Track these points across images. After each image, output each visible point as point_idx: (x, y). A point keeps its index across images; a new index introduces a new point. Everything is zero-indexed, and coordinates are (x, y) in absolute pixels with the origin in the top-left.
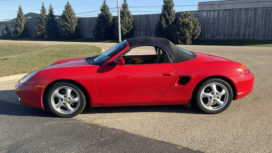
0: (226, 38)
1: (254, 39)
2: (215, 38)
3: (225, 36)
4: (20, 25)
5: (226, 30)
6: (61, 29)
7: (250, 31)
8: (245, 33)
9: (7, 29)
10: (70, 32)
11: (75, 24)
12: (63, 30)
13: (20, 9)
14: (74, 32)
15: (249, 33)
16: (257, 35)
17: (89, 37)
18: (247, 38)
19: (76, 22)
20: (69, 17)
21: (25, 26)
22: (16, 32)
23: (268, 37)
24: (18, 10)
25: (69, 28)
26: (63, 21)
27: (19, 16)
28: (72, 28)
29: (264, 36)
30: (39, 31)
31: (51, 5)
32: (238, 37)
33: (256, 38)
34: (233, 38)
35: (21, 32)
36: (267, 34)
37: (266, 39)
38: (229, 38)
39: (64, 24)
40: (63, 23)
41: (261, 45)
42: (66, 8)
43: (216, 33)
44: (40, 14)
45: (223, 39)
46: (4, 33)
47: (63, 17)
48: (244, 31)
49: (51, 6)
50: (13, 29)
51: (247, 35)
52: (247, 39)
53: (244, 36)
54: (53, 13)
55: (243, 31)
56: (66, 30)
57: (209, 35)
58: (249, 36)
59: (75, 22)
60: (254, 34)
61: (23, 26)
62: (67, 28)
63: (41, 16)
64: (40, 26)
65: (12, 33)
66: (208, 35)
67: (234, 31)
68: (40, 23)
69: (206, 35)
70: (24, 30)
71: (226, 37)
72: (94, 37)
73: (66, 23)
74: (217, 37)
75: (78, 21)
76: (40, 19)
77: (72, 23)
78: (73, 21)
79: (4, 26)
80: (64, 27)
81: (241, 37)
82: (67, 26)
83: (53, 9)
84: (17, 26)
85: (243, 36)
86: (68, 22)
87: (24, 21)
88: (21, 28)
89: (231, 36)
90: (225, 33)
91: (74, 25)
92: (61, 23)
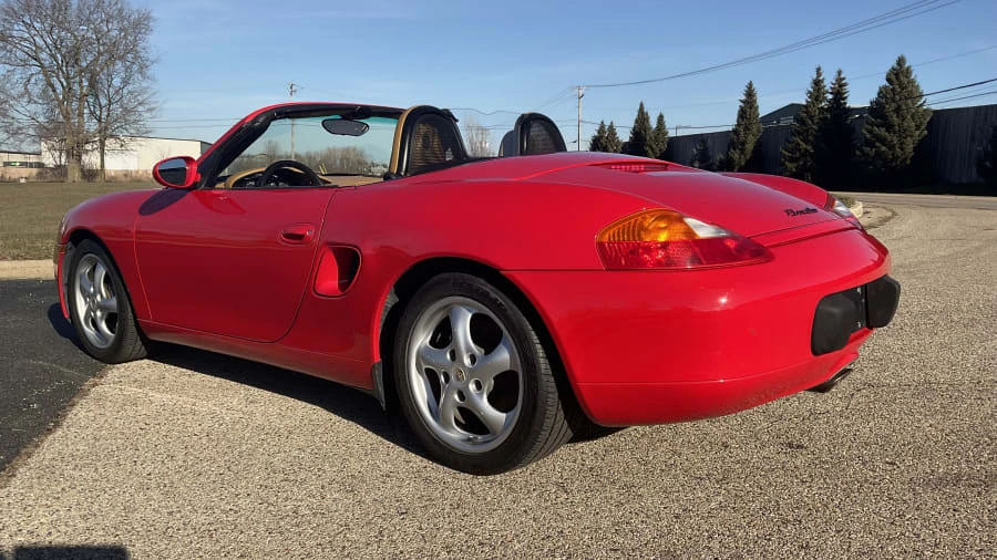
4: (743, 144)
6: (862, 151)
10: (891, 162)
11: (918, 132)
12: (867, 154)
13: (750, 93)
14: (909, 162)
17: (965, 181)
19: (923, 127)
20: (898, 110)
21: (759, 145)
24: (744, 98)
25: (892, 147)
26: (872, 124)
27: (742, 114)
28: (902, 149)
30: (792, 160)
31: (839, 73)
35: (743, 164)
39: (875, 136)
40: (870, 132)
42: (888, 80)
44: (804, 103)
46: (694, 165)
47: (877, 109)
49: (842, 76)
50: (720, 156)
54: (845, 99)
56: (879, 154)
59: (918, 127)
61: (750, 147)
62: (884, 148)
63: (807, 112)
64: (798, 144)
68: (799, 133)
70: (751, 157)
72: (982, 180)
73: (883, 129)
75: (930, 122)
76: (802, 122)
77: (905, 131)
78: (909, 123)
79: (696, 147)
80: (872, 145)
82: (883, 141)
83: (845, 85)
84: (731, 145)
86: (889, 127)
87: (755, 131)
88: (742, 151)
91: (911, 136)
92: (864, 132)
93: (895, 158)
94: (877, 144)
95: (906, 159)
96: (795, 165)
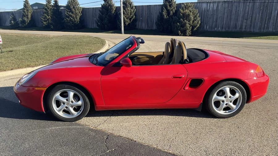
0: (224, 30)
1: (250, 31)
2: (213, 30)
3: (223, 28)
4: (27, 15)
5: (224, 22)
6: (66, 19)
7: (247, 23)
8: (242, 25)
9: (14, 19)
10: (74, 22)
11: (80, 14)
12: (68, 20)
15: (246, 26)
16: (254, 28)
17: (93, 28)
18: (243, 30)
19: (80, 12)
20: (74, 7)
21: (32, 16)
22: (23, 22)
23: (264, 29)
25: (74, 18)
26: (67, 11)
27: (25, 6)
28: (76, 19)
29: (260, 28)
30: (45, 21)
32: (235, 28)
33: (252, 30)
34: (230, 30)
35: (28, 22)
36: (263, 26)
37: (262, 31)
38: (227, 29)
39: (69, 15)
41: (256, 37)
43: (215, 25)
44: (46, 4)
45: (220, 30)
46: (12, 22)
47: (68, 7)
48: (242, 23)
50: (20, 19)
51: (244, 27)
52: (244, 31)
53: (241, 28)
54: (58, 3)
55: (240, 23)
56: (71, 20)
57: (208, 27)
58: (245, 28)
60: (251, 26)
61: (30, 16)
62: (72, 18)
63: (47, 7)
64: (46, 16)
65: (19, 23)
66: (207, 26)
67: (232, 23)
68: (46, 13)
69: (205, 27)
70: (31, 20)
71: (224, 29)
72: (98, 27)
73: (71, 13)
74: (216, 29)
75: (82, 11)
76: (46, 9)
77: (76, 14)
78: (77, 11)
79: (11, 16)
80: (69, 17)
81: (238, 29)
82: (71, 16)
84: (24, 16)
85: (240, 28)
86: (72, 13)
87: (30, 12)
88: (28, 18)
89: (229, 28)
90: (223, 24)
91: (78, 15)
92: (66, 13)
93: (75, 21)
94: (70, 17)
95: (78, 21)
96: (46, 22)
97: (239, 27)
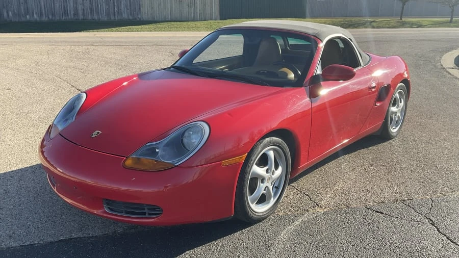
0: (44, 19)
1: (94, 20)
2: (23, 19)
3: (41, 15)
5: (42, 4)
7: (83, 5)
8: (76, 10)
15: (84, 10)
16: (98, 13)
18: (81, 17)
23: (115, 15)
29: (108, 14)
32: (65, 15)
33: (96, 17)
34: (57, 18)
36: (112, 11)
37: (112, 18)
38: (50, 17)
41: (110, 29)
43: (25, 9)
45: (38, 19)
48: (75, 6)
51: (80, 12)
52: (82, 20)
53: (76, 14)
55: (72, 4)
57: (10, 14)
58: (83, 14)
60: (92, 10)
66: (7, 12)
67: (57, 5)
69: (5, 14)
71: (44, 17)
74: (28, 17)
81: (71, 16)
85: (74, 14)
89: (53, 15)
90: (41, 8)
97: (72, 13)
